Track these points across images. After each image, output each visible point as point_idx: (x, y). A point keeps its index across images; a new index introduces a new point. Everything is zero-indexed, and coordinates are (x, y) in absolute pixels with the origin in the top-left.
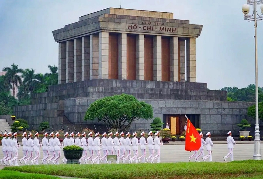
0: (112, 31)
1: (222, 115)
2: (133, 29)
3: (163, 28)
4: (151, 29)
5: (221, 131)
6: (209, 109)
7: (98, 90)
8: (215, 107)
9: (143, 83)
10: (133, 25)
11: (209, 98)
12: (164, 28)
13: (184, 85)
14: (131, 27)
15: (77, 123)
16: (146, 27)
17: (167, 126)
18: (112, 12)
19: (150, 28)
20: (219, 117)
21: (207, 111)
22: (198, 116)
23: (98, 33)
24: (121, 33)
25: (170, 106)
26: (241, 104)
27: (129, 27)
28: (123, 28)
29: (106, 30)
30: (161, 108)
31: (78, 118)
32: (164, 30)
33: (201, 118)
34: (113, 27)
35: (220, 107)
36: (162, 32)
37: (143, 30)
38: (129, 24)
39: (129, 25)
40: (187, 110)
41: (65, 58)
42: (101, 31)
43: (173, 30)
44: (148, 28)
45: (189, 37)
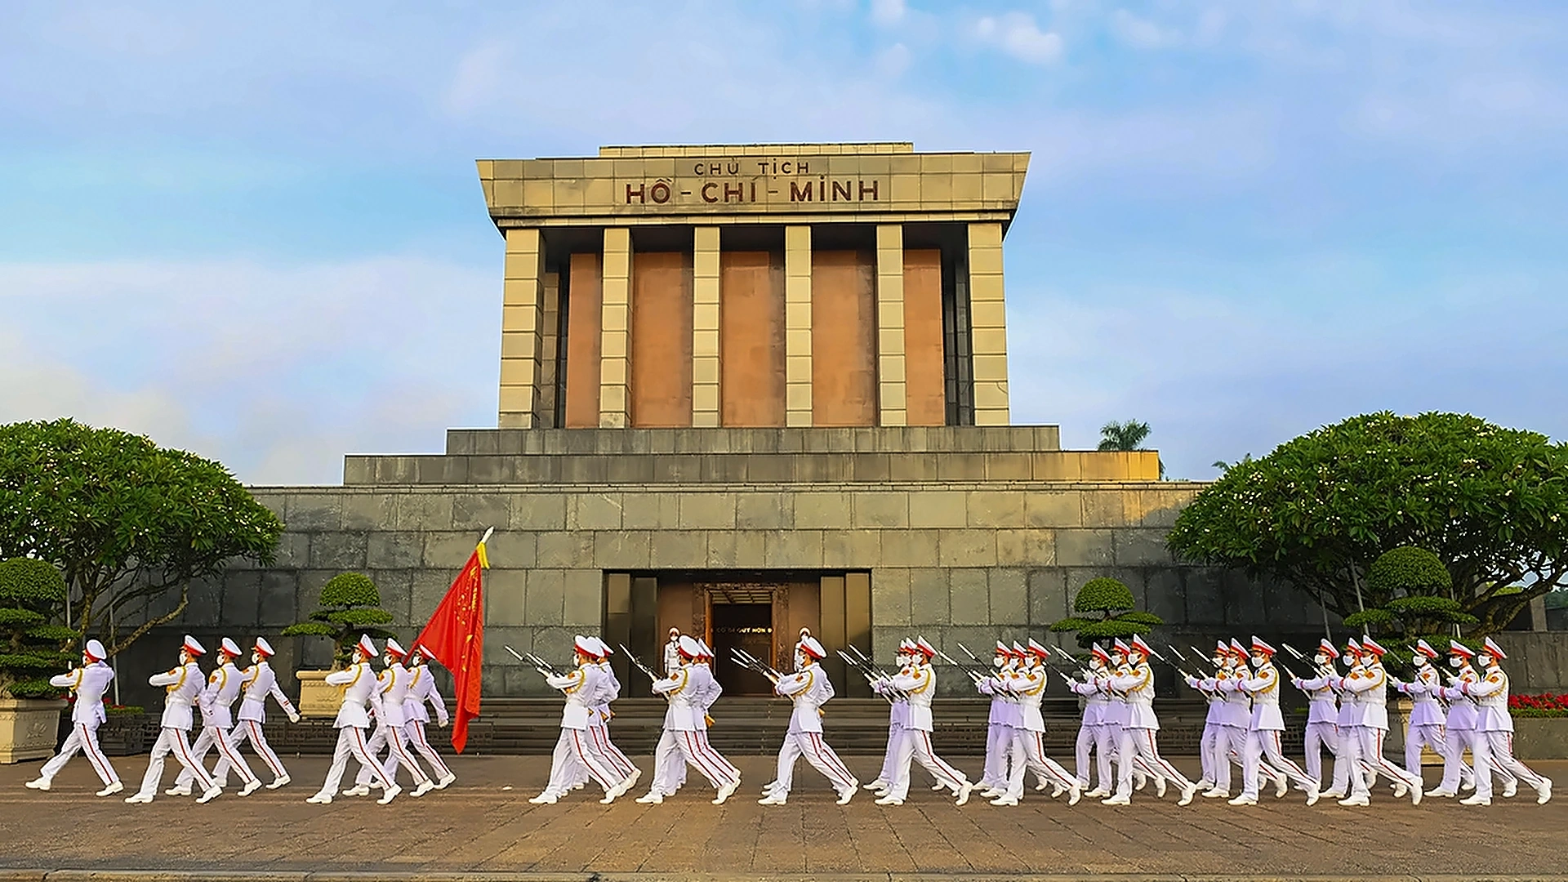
0: (549, 223)
1: (1030, 573)
2: (652, 202)
3: (810, 183)
4: (747, 194)
10: (650, 183)
12: (816, 187)
14: (641, 194)
16: (715, 186)
19: (740, 193)
20: (1012, 581)
24: (602, 227)
25: (651, 524)
27: (630, 194)
28: (597, 200)
29: (524, 219)
30: (593, 536)
32: (816, 197)
33: (877, 593)
34: (552, 201)
35: (1017, 518)
36: (804, 206)
37: (702, 200)
38: (629, 181)
39: (629, 186)
42: (500, 224)
43: (862, 191)
44: (728, 193)
45: (957, 218)
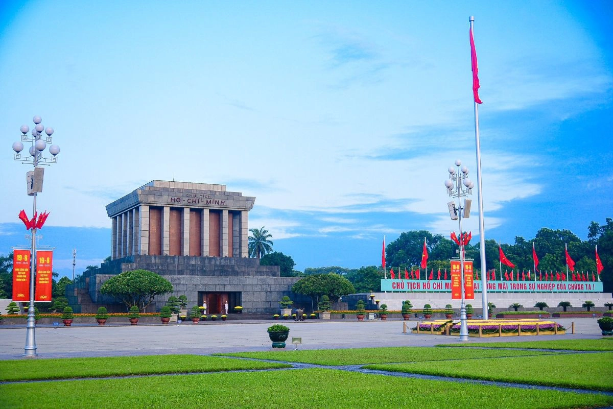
0: (152, 205)
1: (267, 292)
2: (177, 202)
3: (210, 200)
4: (197, 202)
5: (266, 309)
6: (252, 285)
7: (131, 266)
8: (259, 283)
9: (186, 259)
10: (176, 198)
11: (258, 274)
12: (212, 201)
13: (233, 261)
14: (174, 200)
15: (97, 302)
16: (190, 199)
17: (204, 304)
18: (156, 185)
19: (195, 201)
20: (263, 294)
21: (249, 288)
22: (240, 293)
23: (139, 206)
24: (163, 207)
25: (205, 283)
26: (290, 280)
27: (171, 200)
28: (164, 201)
29: (145, 203)
30: (196, 285)
31: (98, 297)
32: (212, 203)
33: (242, 295)
34: (154, 200)
35: (264, 283)
36: (209, 205)
37: (188, 203)
39: (171, 198)
40: (226, 287)
41: (116, 234)
42: (141, 204)
43: (221, 203)
44: (193, 201)
45: (240, 210)
